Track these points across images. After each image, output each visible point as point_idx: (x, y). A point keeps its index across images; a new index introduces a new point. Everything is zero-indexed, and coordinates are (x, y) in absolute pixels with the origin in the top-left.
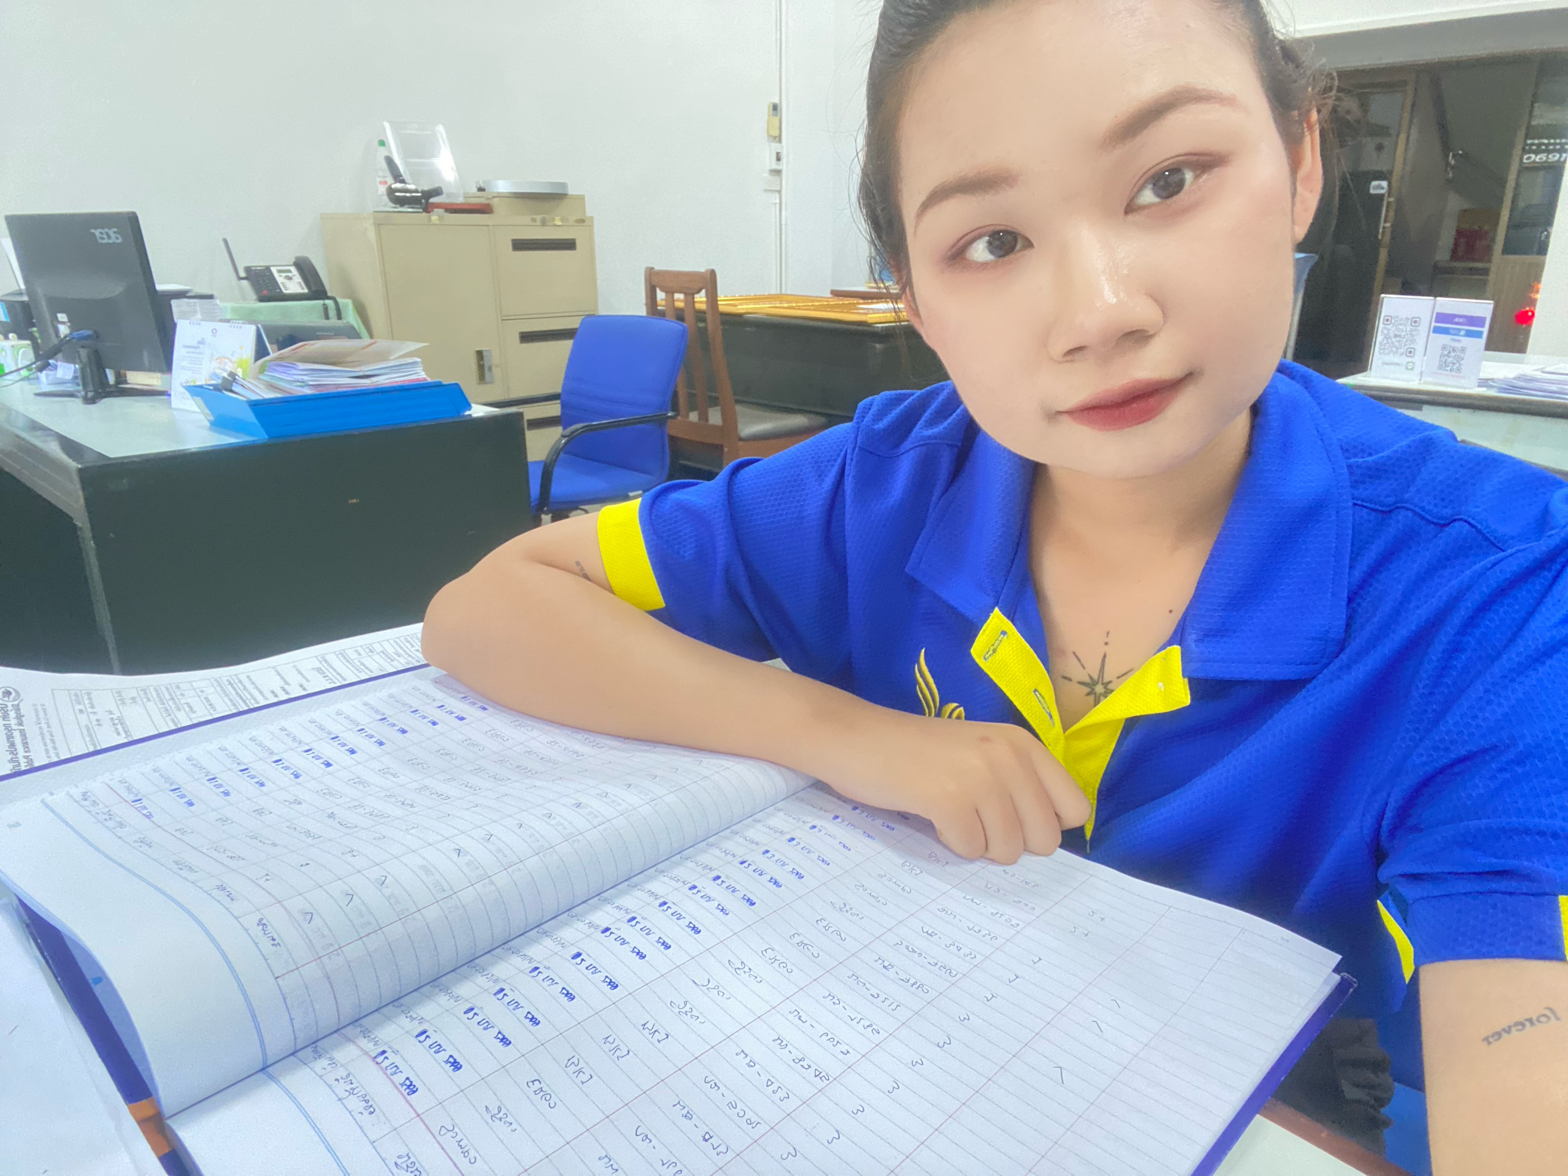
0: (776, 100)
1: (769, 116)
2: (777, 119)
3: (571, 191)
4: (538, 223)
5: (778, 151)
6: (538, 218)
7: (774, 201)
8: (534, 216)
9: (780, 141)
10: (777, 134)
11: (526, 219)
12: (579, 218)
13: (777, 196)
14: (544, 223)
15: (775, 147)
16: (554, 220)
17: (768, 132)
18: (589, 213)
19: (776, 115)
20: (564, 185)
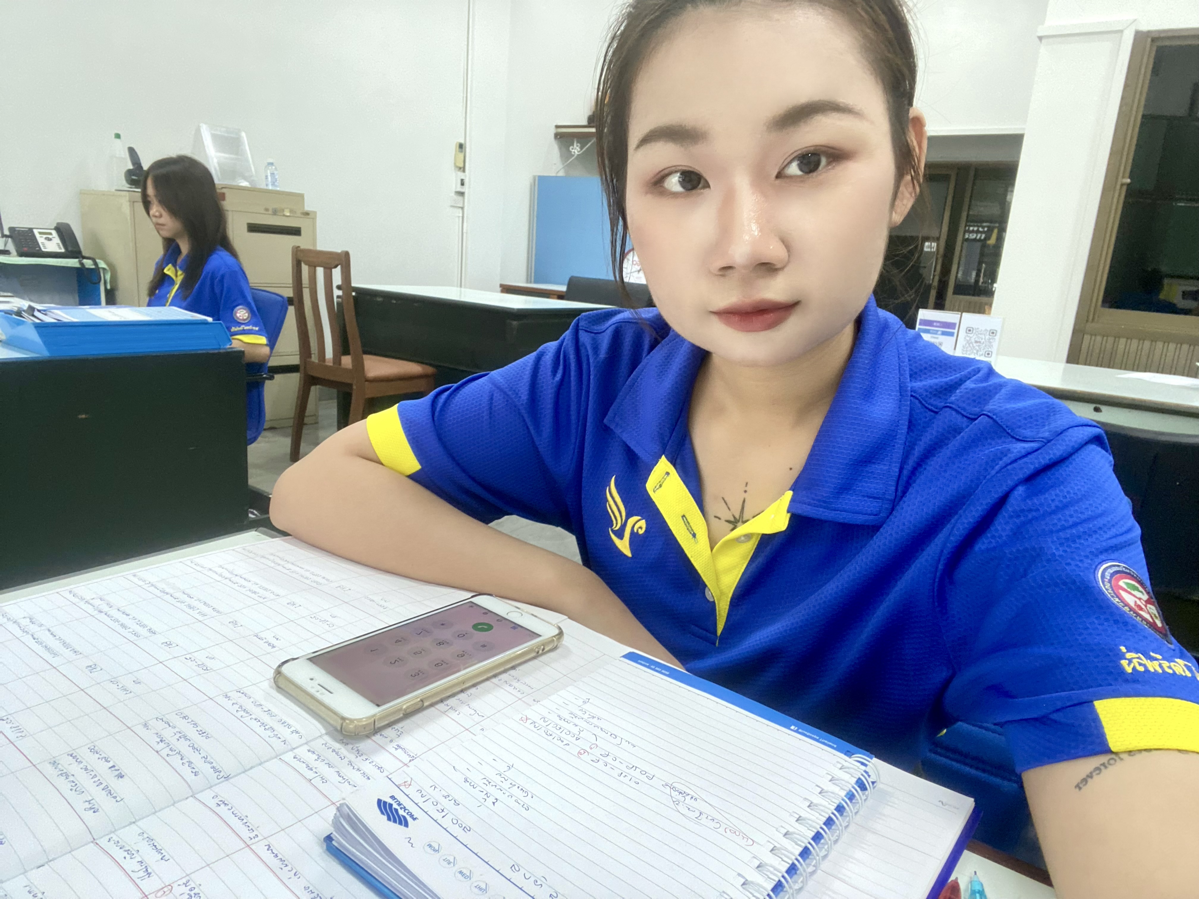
0: (462, 141)
1: (456, 151)
2: (461, 156)
4: (270, 212)
5: (462, 178)
6: (272, 208)
7: (458, 215)
8: (267, 207)
9: (464, 171)
10: (462, 165)
11: (261, 208)
12: (304, 211)
13: (460, 211)
14: (275, 213)
15: (461, 175)
16: (283, 211)
17: (455, 164)
19: (462, 152)
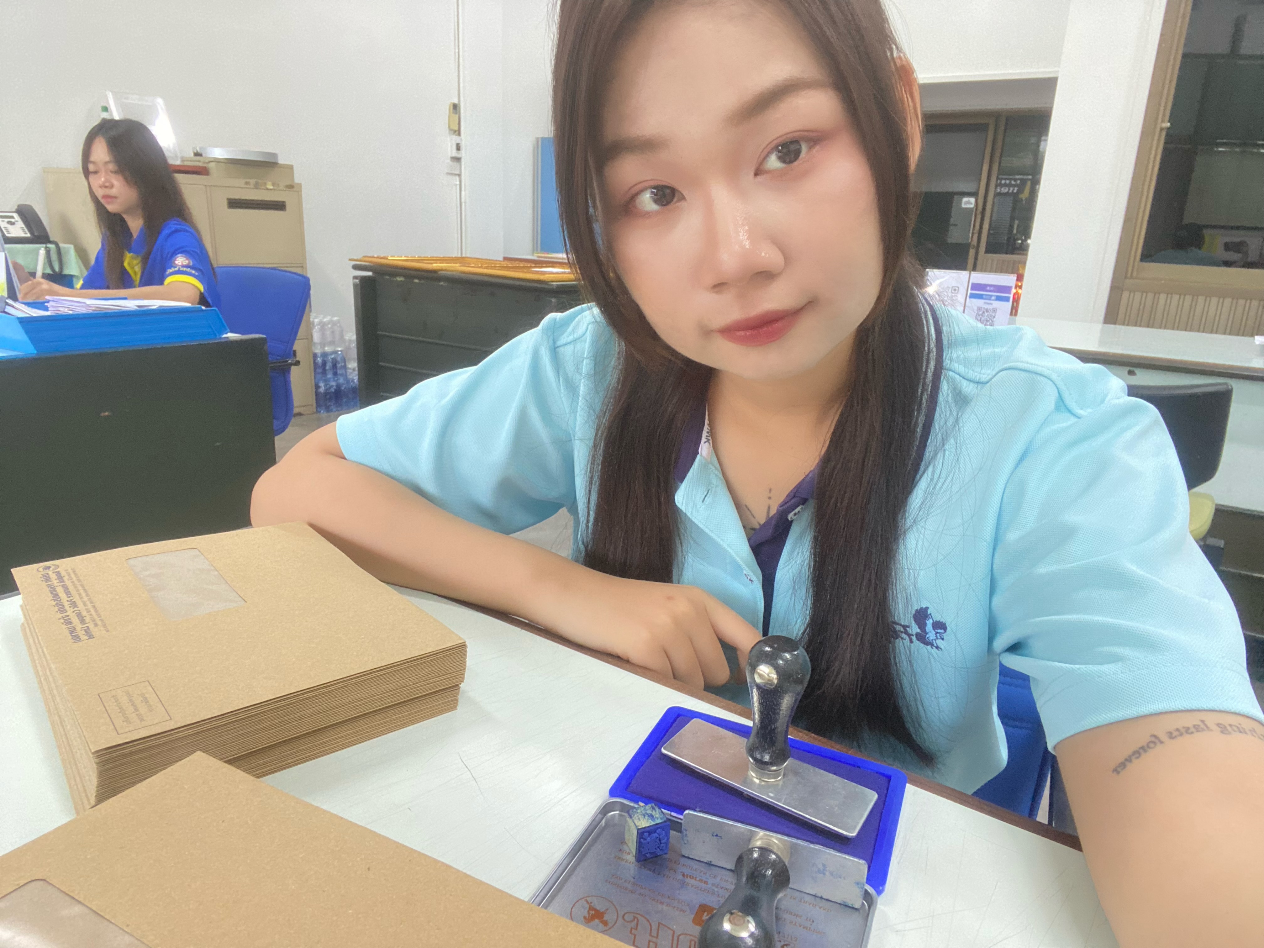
0: (456, 101)
1: (450, 113)
2: (456, 117)
3: (281, 161)
4: (252, 186)
5: (458, 142)
6: (253, 181)
7: (455, 183)
8: (248, 180)
9: (459, 134)
10: (456, 128)
11: (241, 182)
12: (288, 184)
13: (458, 178)
14: (257, 186)
15: (455, 139)
16: (265, 184)
17: (449, 126)
18: (297, 180)
19: (456, 114)
20: (274, 155)
